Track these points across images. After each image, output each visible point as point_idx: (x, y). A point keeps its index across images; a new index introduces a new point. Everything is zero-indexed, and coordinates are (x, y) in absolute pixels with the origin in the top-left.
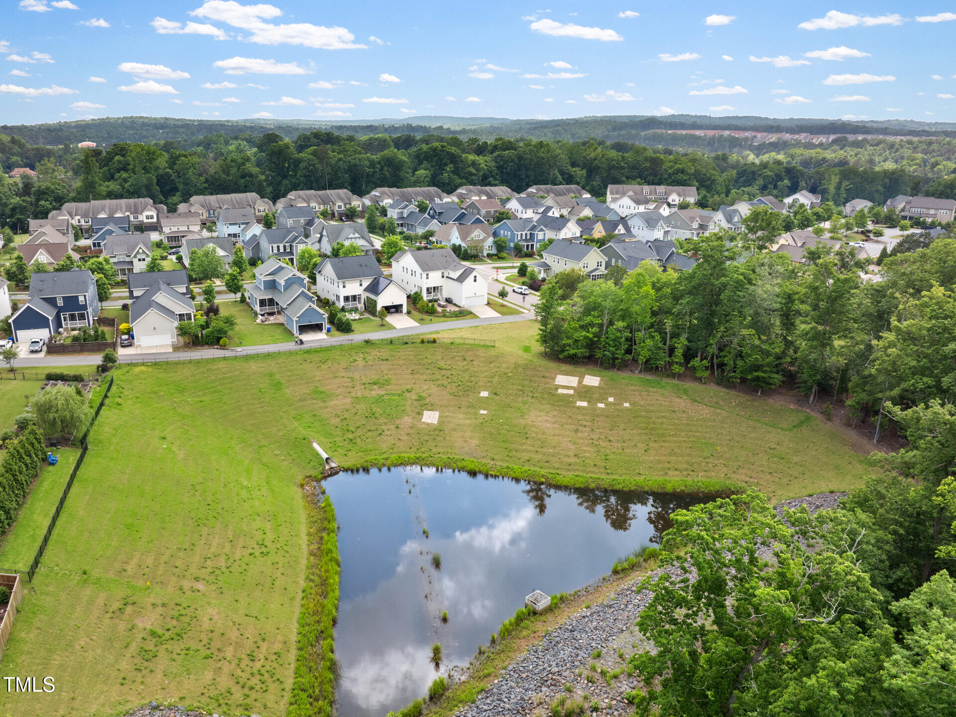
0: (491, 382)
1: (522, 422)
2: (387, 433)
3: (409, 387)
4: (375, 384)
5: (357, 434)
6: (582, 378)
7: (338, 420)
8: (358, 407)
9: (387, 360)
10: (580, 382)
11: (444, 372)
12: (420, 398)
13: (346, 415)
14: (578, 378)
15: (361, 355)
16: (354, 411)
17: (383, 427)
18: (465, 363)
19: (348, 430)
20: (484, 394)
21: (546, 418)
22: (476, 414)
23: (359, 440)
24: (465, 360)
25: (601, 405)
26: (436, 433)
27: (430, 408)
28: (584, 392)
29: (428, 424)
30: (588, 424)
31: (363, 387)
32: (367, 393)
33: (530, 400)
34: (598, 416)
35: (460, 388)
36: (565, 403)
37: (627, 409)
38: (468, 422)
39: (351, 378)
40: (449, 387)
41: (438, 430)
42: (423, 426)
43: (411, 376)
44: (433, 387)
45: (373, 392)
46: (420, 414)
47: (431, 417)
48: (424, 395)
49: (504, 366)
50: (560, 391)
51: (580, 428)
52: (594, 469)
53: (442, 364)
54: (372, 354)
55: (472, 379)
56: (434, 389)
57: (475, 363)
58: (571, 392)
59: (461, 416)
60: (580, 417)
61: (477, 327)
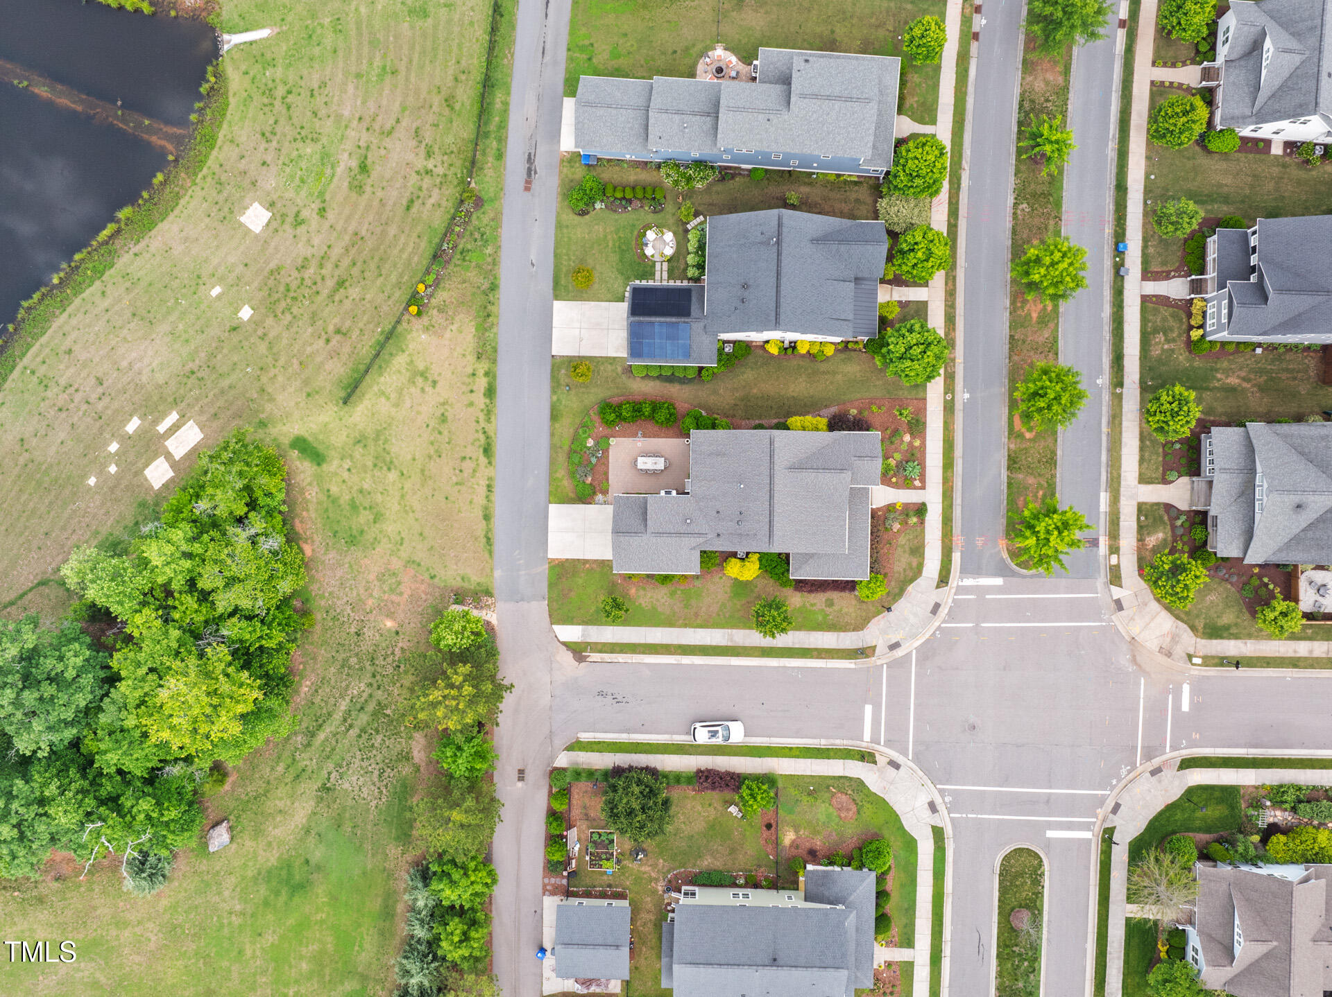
0: (262, 338)
1: (164, 327)
2: (263, 145)
3: (331, 215)
4: (363, 168)
5: (277, 103)
6: (174, 465)
7: (315, 86)
8: (329, 122)
9: (408, 208)
10: (168, 456)
11: (330, 283)
12: (298, 222)
13: (319, 101)
14: (177, 458)
15: (440, 170)
16: (322, 113)
17: (274, 144)
18: (331, 328)
19: (289, 92)
20: (246, 313)
21: (146, 361)
22: (221, 280)
23: (266, 101)
24: (338, 331)
25: (114, 447)
26: (226, 209)
27: (274, 224)
28: (150, 446)
29: (246, 208)
30: (100, 406)
31: (362, 144)
32: (348, 145)
33: (190, 366)
34: (101, 430)
35: (282, 289)
36: (152, 407)
37: (84, 476)
38: (215, 261)
39: (389, 133)
40: (295, 274)
41: (227, 213)
42: (247, 200)
43: (351, 229)
44: (309, 252)
45: (346, 155)
46: (271, 206)
47: (256, 217)
48: (302, 230)
49: (280, 379)
50: (173, 417)
51: (100, 390)
52: (39, 359)
53: (354, 292)
54: (436, 192)
55: (288, 317)
56: (302, 250)
57: (321, 342)
58: (162, 428)
59: (232, 259)
60: (116, 405)
61: (487, 451)
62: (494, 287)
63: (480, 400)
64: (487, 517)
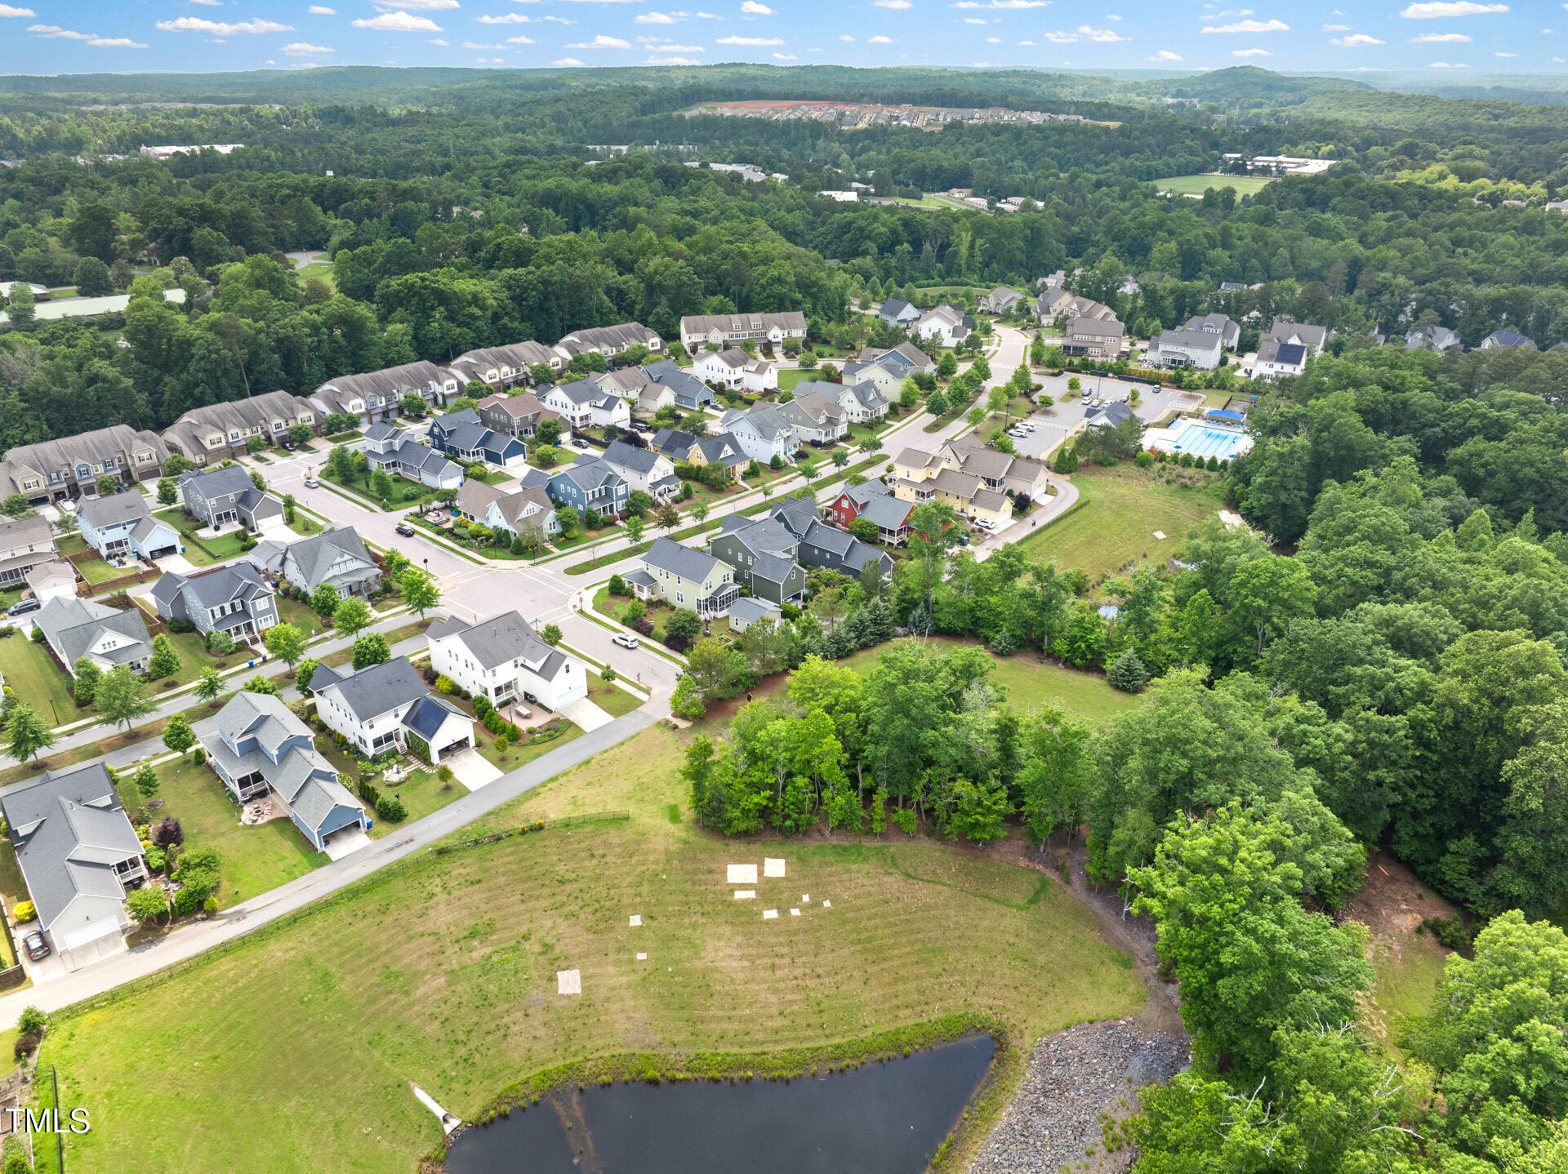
0: (640, 895)
1: (699, 964)
2: (514, 1029)
3: (524, 929)
4: (473, 935)
5: (472, 1045)
6: (761, 865)
7: (437, 1023)
8: (459, 988)
9: (479, 882)
10: (760, 873)
11: (568, 888)
12: (547, 948)
13: (447, 1011)
14: (755, 867)
15: (437, 881)
16: (455, 1000)
17: (505, 1020)
18: (594, 862)
19: (457, 1042)
20: (636, 921)
21: (729, 951)
22: (632, 961)
23: (477, 1056)
24: (593, 856)
25: (795, 912)
26: (583, 1011)
27: (564, 965)
28: (769, 891)
29: (569, 997)
30: (785, 950)
31: (456, 947)
32: (466, 959)
33: (702, 920)
34: (796, 933)
35: (599, 915)
36: (748, 916)
37: (830, 912)
38: (624, 980)
39: (435, 934)
40: (582, 916)
41: (585, 1004)
42: (563, 1002)
43: (523, 907)
44: (559, 921)
45: (475, 954)
46: (552, 979)
47: (569, 982)
48: (549, 940)
49: (651, 858)
50: (739, 895)
51: (777, 961)
52: (809, 1032)
53: (561, 869)
54: (455, 873)
55: (612, 892)
56: (563, 927)
57: (608, 859)
58: (751, 894)
59: (612, 970)
60: (773, 940)
61: (588, 762)
62: (490, 814)
63: (562, 780)
64: (622, 744)
